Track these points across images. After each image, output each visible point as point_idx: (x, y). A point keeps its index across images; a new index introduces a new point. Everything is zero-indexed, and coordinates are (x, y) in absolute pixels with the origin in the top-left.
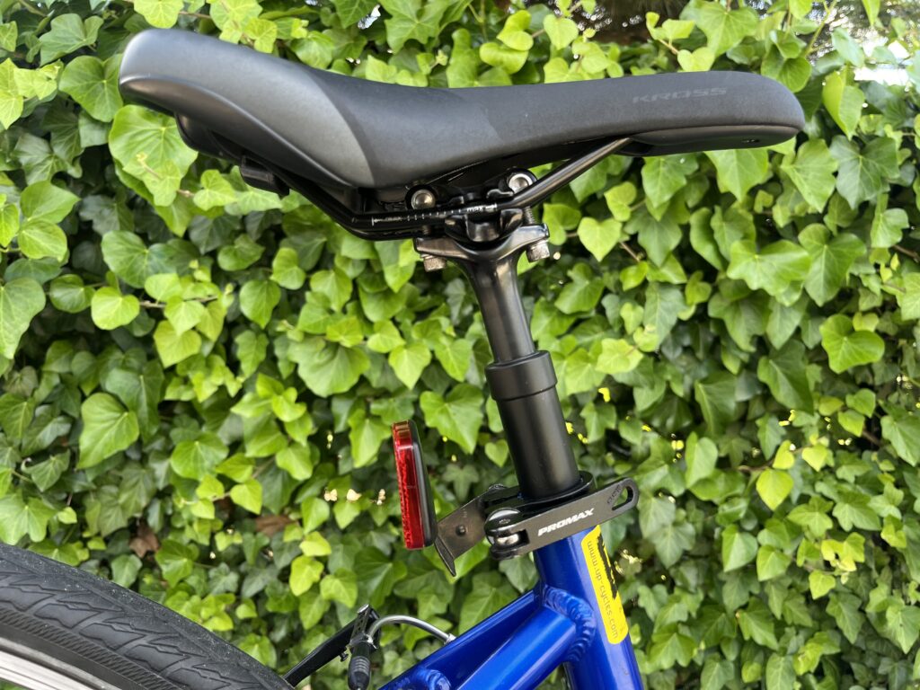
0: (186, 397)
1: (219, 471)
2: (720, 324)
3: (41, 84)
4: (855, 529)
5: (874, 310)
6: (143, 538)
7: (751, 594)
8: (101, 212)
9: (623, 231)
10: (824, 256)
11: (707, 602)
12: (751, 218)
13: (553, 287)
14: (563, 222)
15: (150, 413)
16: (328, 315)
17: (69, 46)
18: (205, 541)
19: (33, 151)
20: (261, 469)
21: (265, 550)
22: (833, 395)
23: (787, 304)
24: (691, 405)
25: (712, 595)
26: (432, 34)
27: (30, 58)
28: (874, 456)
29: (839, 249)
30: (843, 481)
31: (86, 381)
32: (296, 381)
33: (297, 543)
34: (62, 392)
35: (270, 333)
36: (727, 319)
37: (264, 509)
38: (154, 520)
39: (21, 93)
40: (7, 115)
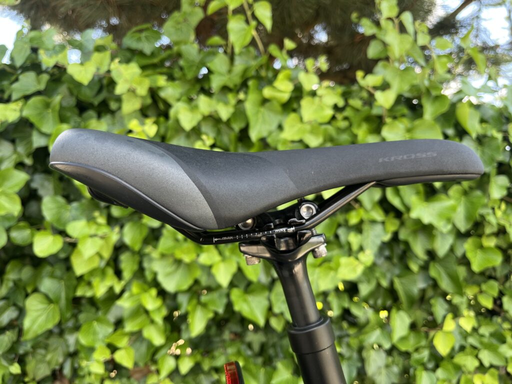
0: (89, 294)
1: (108, 341)
2: (407, 244)
3: (11, 113)
4: (492, 366)
5: (493, 234)
6: (61, 381)
8: (42, 183)
10: (462, 204)
15: (67, 305)
16: (175, 243)
17: (29, 91)
19: (4, 150)
20: (134, 338)
22: (473, 283)
23: (445, 231)
24: (392, 292)
26: (236, 83)
27: (6, 97)
28: (499, 320)
29: (471, 199)
30: (482, 336)
32: (155, 284)
34: (15, 291)
37: (135, 365)
38: (67, 371)
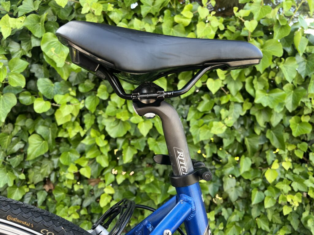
0: (66, 136)
1: (76, 162)
2: (254, 117)
3: (19, 24)
4: (299, 191)
5: (308, 114)
6: (49, 185)
7: (261, 212)
8: (38, 70)
9: (222, 84)
10: (292, 95)
11: (246, 214)
12: (267, 80)
13: (196, 102)
14: (201, 79)
15: (53, 142)
16: (116, 109)
17: (28, 11)
18: (70, 187)
19: (14, 47)
20: (91, 162)
21: (91, 191)
22: (292, 144)
23: (278, 112)
24: (243, 145)
25: (247, 212)
26: (157, 11)
27: (14, 14)
28: (306, 165)
29: (298, 92)
30: (295, 174)
31: (30, 129)
32: (105, 132)
33: (103, 188)
34: (22, 133)
35: (96, 114)
36: (257, 115)
37: (91, 176)
38: (53, 179)
39: (11, 26)
40: (5, 34)
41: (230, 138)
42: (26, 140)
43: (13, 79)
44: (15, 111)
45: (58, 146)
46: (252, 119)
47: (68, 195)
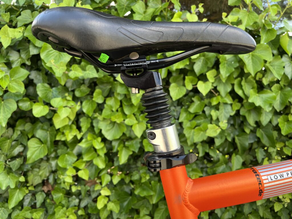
0: (63, 139)
1: (74, 165)
2: (244, 117)
3: (17, 34)
6: (47, 186)
7: (253, 209)
8: (36, 76)
9: (212, 86)
10: (279, 94)
11: (238, 212)
12: (254, 81)
13: (187, 104)
14: (192, 82)
15: (51, 145)
16: (111, 112)
18: (68, 188)
20: (88, 164)
21: (89, 191)
22: (281, 141)
23: (268, 111)
25: (240, 209)
31: (29, 133)
32: (100, 134)
33: (99, 190)
34: (21, 136)
35: (92, 118)
36: (247, 115)
37: (89, 178)
38: (51, 180)
39: (10, 36)
40: (5, 44)
41: (221, 138)
42: (25, 144)
43: (12, 86)
44: (14, 116)
45: (56, 148)
46: (241, 119)
47: (66, 196)
